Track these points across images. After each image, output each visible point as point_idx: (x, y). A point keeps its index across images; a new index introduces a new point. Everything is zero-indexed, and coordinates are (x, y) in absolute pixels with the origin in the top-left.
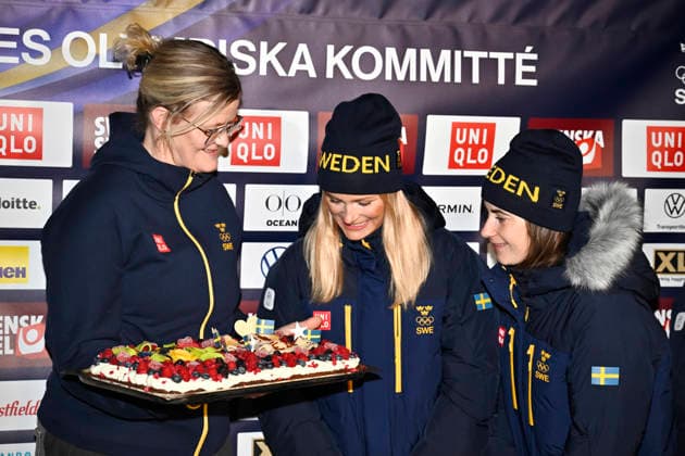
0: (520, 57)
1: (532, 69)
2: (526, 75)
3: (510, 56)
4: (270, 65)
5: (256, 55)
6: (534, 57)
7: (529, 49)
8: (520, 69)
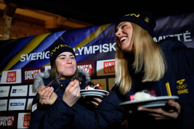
0: (184, 34)
1: (189, 37)
2: (187, 39)
3: (181, 34)
4: (112, 49)
5: (109, 47)
6: (190, 33)
7: (187, 32)
8: (185, 37)
